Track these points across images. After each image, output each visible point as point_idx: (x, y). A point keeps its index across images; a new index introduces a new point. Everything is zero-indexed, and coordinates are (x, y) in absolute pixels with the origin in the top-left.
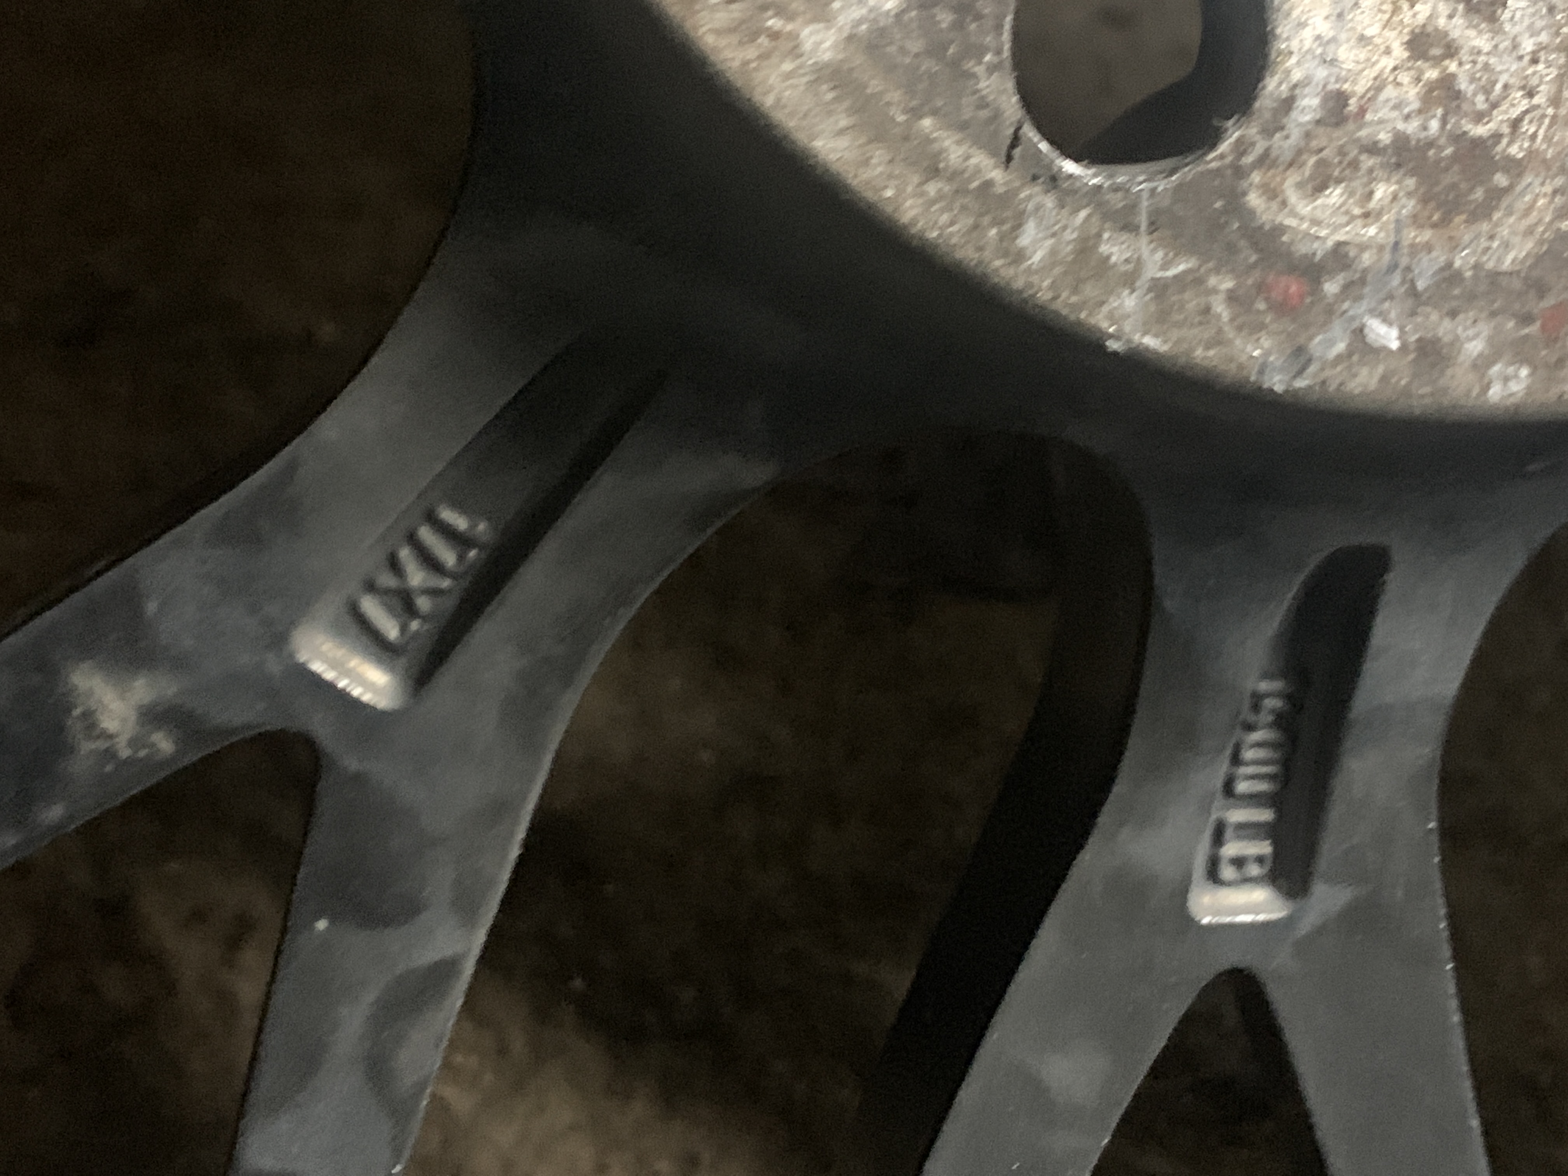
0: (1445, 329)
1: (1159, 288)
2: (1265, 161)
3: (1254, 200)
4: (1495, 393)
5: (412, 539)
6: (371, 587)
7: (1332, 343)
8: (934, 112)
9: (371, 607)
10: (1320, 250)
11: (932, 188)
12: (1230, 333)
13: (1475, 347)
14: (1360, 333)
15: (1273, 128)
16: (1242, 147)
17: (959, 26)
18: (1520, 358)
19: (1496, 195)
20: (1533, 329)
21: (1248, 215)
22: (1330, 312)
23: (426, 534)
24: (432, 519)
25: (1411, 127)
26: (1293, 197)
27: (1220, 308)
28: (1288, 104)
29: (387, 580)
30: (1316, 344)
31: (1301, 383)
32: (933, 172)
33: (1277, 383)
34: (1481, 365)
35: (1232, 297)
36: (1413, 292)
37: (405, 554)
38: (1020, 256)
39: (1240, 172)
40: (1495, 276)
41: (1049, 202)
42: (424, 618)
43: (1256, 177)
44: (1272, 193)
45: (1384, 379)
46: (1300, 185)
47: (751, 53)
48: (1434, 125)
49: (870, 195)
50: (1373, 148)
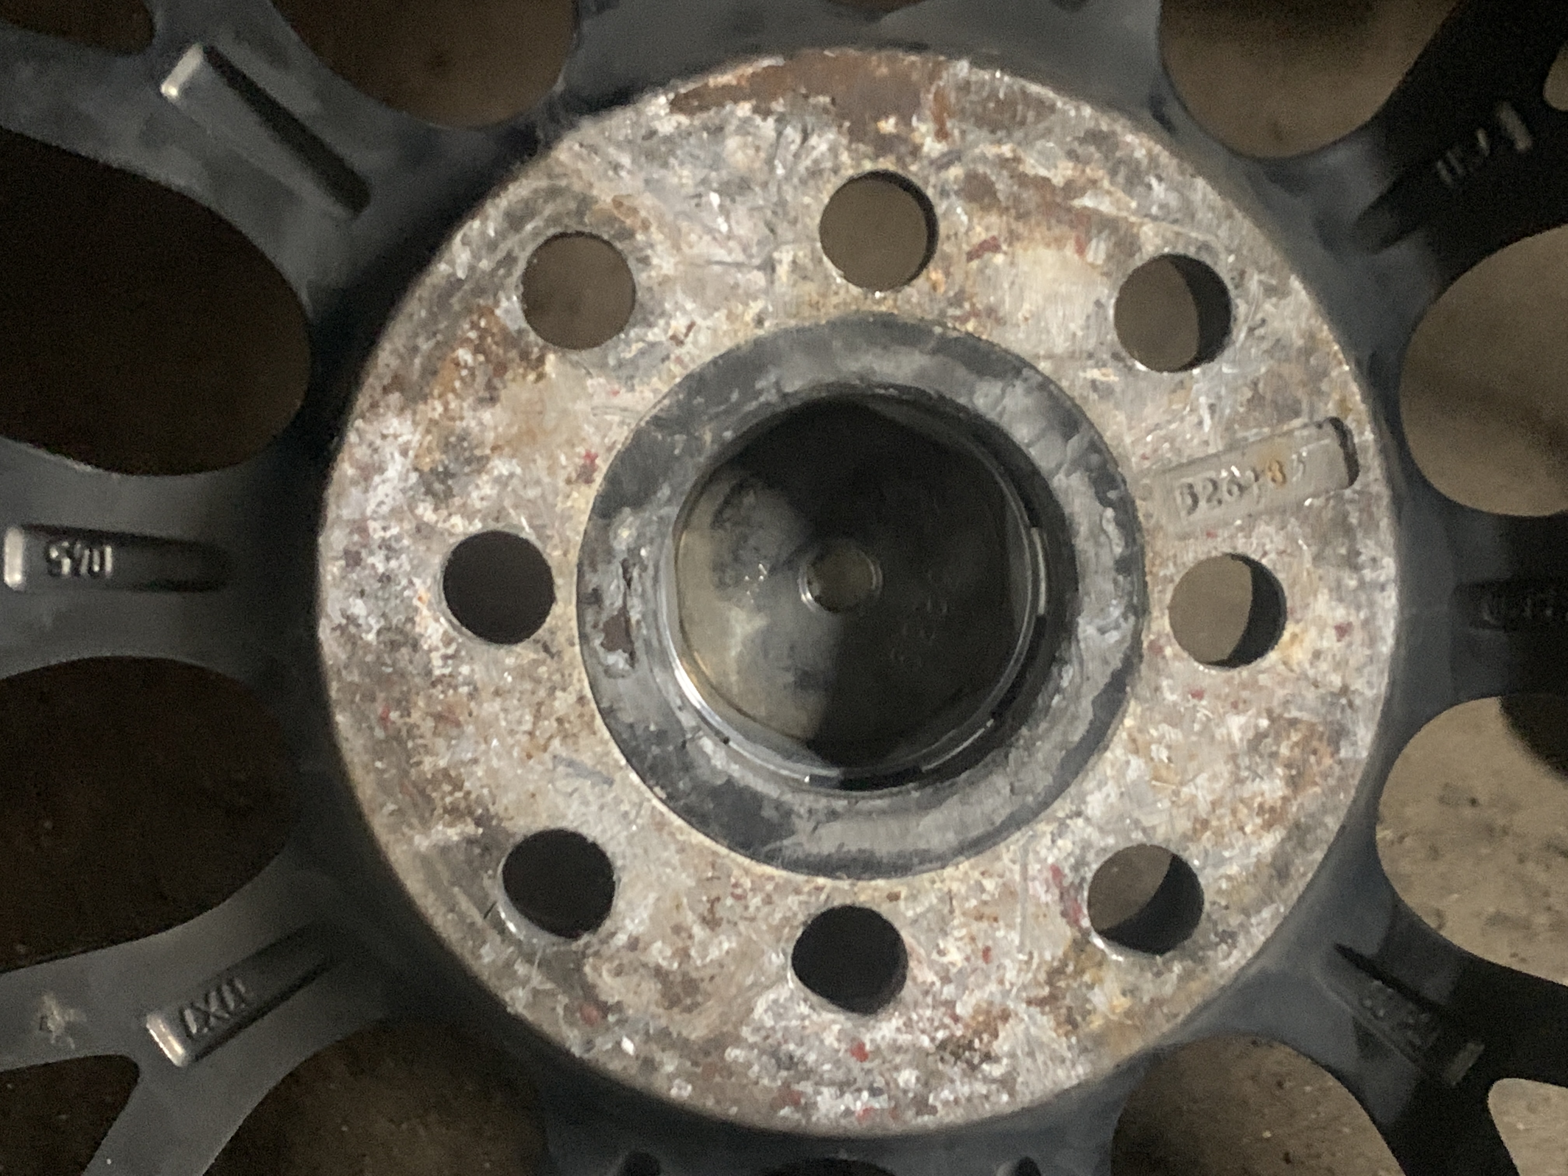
0: (658, 1056)
1: (536, 993)
2: (597, 954)
3: (587, 969)
4: (674, 1092)
5: (219, 991)
6: (192, 1006)
7: (606, 1043)
8: (461, 886)
9: (189, 1015)
10: (611, 1001)
11: (450, 916)
12: (561, 1022)
13: (670, 1068)
14: (618, 1044)
15: (604, 942)
16: (587, 945)
17: (482, 855)
18: (689, 1081)
19: (696, 1005)
20: (699, 1070)
21: (583, 975)
22: (608, 1029)
23: (225, 988)
24: (231, 983)
25: (664, 964)
26: (605, 974)
27: (560, 1011)
28: (613, 934)
29: (201, 1005)
30: (599, 1041)
31: (586, 1056)
32: (452, 910)
33: (576, 1051)
34: (671, 1077)
35: (566, 1008)
36: (647, 1033)
37: (213, 994)
38: (479, 957)
39: (584, 955)
40: (686, 1041)
41: (498, 938)
42: (210, 1029)
43: (591, 960)
44: (595, 969)
45: (625, 1068)
46: (609, 971)
47: (392, 838)
48: (675, 965)
49: (423, 910)
50: (645, 965)
